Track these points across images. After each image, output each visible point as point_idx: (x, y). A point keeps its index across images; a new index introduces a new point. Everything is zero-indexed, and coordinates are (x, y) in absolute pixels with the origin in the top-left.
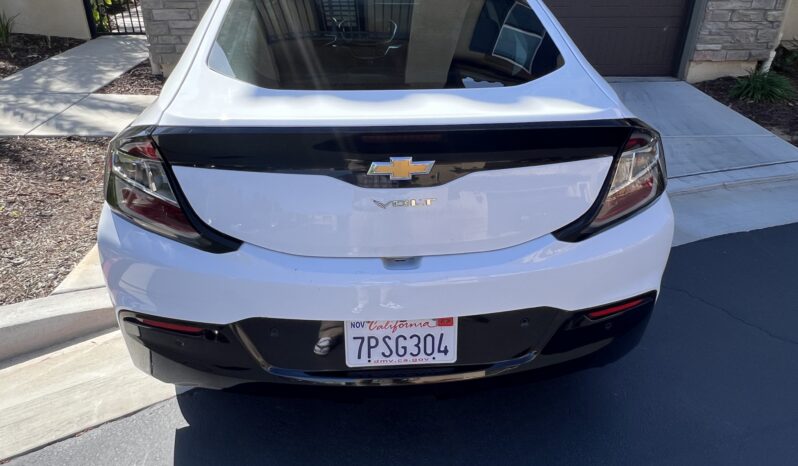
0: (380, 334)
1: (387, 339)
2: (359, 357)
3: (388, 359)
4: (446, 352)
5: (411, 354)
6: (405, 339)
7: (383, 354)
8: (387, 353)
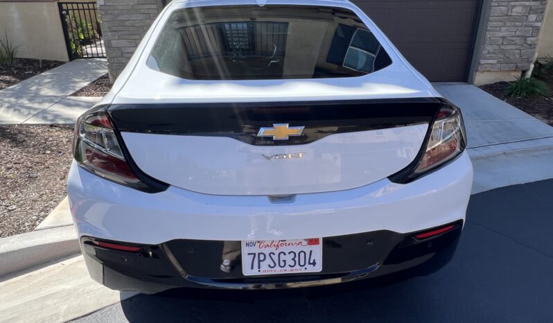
0: (267, 251)
1: (272, 255)
2: (252, 268)
3: (272, 269)
4: (314, 264)
5: (290, 266)
6: (285, 254)
7: (269, 266)
8: (272, 265)
